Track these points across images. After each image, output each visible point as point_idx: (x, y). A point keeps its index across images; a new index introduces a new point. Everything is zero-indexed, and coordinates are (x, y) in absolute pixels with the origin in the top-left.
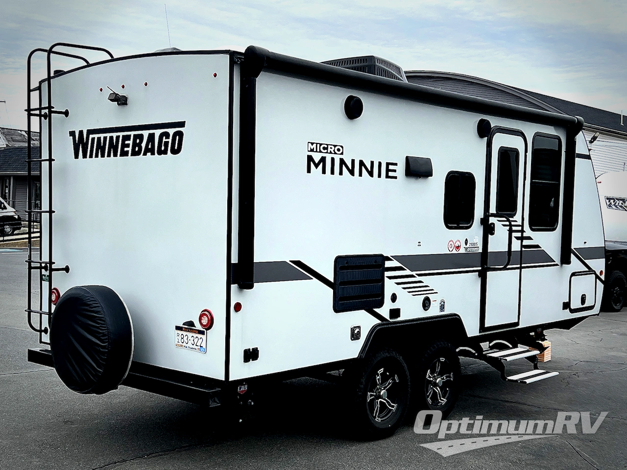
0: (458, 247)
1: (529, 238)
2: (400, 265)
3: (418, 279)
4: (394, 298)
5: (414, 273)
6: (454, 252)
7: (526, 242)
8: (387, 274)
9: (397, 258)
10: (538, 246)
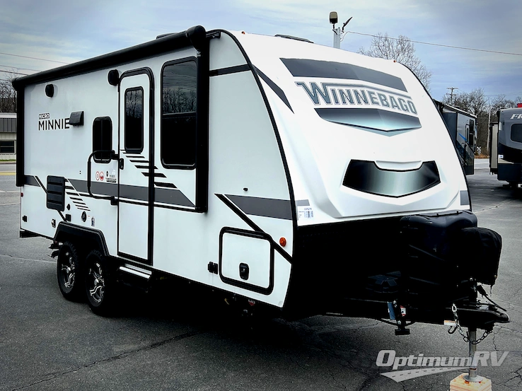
0: (102, 178)
1: (162, 175)
2: (71, 186)
3: (80, 197)
4: (69, 207)
5: (78, 193)
6: (100, 181)
7: (157, 179)
8: (67, 190)
9: (71, 181)
10: (172, 185)
